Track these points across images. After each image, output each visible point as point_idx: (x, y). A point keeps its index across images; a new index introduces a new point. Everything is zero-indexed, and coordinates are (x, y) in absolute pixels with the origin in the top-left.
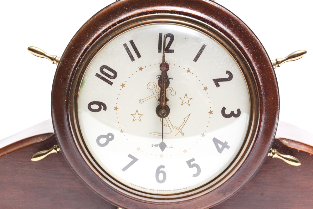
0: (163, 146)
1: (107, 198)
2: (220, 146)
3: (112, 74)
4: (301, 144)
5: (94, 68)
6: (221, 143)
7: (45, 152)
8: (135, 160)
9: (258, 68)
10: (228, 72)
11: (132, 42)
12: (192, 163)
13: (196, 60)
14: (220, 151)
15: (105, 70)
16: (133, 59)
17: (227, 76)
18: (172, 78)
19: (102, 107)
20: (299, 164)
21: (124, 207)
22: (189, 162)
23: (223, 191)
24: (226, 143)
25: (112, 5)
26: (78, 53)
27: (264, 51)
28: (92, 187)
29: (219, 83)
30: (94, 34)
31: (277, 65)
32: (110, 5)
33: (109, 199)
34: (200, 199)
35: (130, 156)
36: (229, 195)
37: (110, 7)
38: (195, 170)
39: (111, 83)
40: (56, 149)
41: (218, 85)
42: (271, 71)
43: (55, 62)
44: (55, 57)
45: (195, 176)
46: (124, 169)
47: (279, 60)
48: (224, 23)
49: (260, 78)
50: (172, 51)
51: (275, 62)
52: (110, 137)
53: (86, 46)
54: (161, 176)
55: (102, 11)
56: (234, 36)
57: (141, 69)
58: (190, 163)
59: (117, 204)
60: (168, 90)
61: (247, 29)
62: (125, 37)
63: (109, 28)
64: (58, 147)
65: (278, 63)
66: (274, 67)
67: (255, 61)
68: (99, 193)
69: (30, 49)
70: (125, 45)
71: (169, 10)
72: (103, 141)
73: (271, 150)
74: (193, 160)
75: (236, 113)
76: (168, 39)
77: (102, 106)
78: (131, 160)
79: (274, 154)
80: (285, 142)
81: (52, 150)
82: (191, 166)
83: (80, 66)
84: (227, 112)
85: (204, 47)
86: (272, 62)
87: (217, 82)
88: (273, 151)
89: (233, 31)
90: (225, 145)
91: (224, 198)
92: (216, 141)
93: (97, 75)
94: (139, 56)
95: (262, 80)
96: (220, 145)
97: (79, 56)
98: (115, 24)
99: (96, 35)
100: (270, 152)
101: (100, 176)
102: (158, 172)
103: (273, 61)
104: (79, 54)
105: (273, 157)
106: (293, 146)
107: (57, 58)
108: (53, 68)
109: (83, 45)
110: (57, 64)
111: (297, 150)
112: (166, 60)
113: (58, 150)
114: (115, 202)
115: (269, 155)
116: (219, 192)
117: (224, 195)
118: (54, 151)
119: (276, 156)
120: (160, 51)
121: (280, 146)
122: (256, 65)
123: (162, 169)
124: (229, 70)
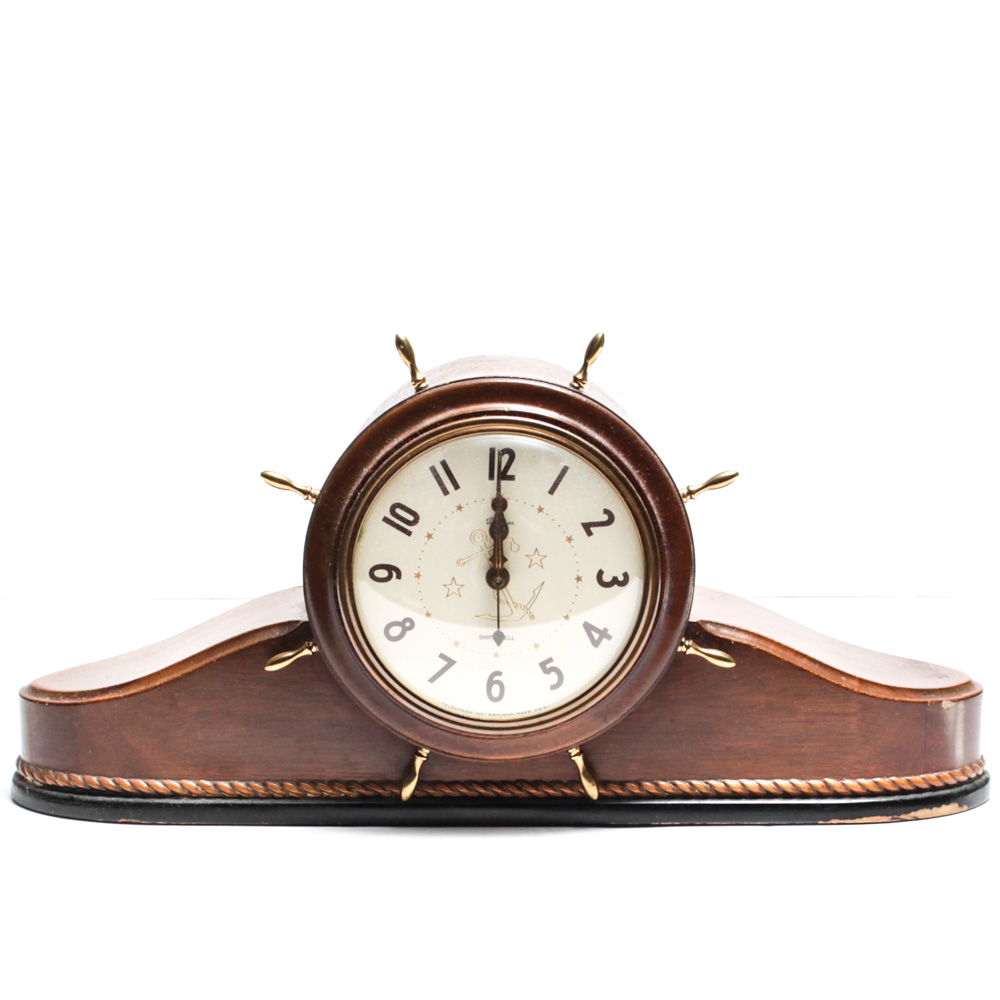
0: (499, 638)
1: (402, 731)
2: (596, 636)
3: (411, 518)
4: (739, 630)
5: (380, 508)
6: (597, 630)
7: (290, 654)
8: (451, 663)
9: (656, 503)
10: (606, 512)
11: (444, 464)
12: (548, 666)
13: (552, 491)
14: (596, 643)
15: (398, 511)
16: (446, 492)
17: (605, 518)
18: (513, 523)
19: (394, 574)
20: (732, 665)
21: (432, 746)
22: (543, 665)
23: (600, 711)
24: (606, 630)
25: (409, 402)
26: (352, 483)
27: (667, 475)
28: (376, 713)
29: (593, 529)
30: (379, 451)
31: (689, 497)
32: (405, 401)
33: (405, 734)
34: (564, 728)
35: (442, 656)
36: (613, 720)
37: (405, 404)
38: (553, 678)
39: (409, 533)
40: (310, 648)
41: (590, 533)
42: (679, 507)
43: (310, 497)
44: (309, 489)
45: (553, 687)
46: (432, 680)
47: (692, 489)
48: (598, 431)
49: (659, 521)
50: (512, 478)
51: (686, 492)
52: (407, 625)
53: (366, 471)
54: (496, 690)
55: (392, 412)
56: (614, 451)
57: (460, 508)
58: (546, 666)
59: (420, 741)
60: (507, 543)
61: (636, 438)
62: (434, 457)
63: (406, 440)
64: (315, 644)
65: (691, 493)
66: (684, 500)
67: (651, 492)
68: (387, 722)
69: (264, 475)
70: (433, 470)
71: (506, 410)
72: (395, 631)
73: (683, 640)
74: (550, 660)
75: (621, 578)
76: (506, 458)
77: (393, 571)
78: (444, 663)
79: (688, 647)
80: (710, 628)
81: (303, 650)
82: (547, 671)
83: (357, 505)
84: (607, 578)
85: (565, 470)
86: (681, 492)
87: (587, 527)
88: (687, 643)
89: (613, 442)
90: (604, 634)
91: (604, 726)
92: (588, 627)
93: (386, 520)
94: (457, 487)
95: (664, 523)
96: (596, 635)
97: (354, 488)
98: (415, 435)
99: (383, 452)
100: (682, 644)
101: (391, 692)
102: (491, 683)
103: (683, 490)
104: (353, 484)
105: (688, 653)
106: (724, 633)
107: (313, 492)
108: (308, 507)
109: (361, 469)
110: (314, 500)
111: (730, 641)
112: (502, 492)
113: (314, 649)
114: (417, 738)
115: (680, 649)
116: (596, 716)
117: (605, 720)
118: (307, 652)
119: (691, 651)
120: (491, 477)
121: (700, 634)
122: (653, 498)
123: (497, 678)
124: (608, 508)
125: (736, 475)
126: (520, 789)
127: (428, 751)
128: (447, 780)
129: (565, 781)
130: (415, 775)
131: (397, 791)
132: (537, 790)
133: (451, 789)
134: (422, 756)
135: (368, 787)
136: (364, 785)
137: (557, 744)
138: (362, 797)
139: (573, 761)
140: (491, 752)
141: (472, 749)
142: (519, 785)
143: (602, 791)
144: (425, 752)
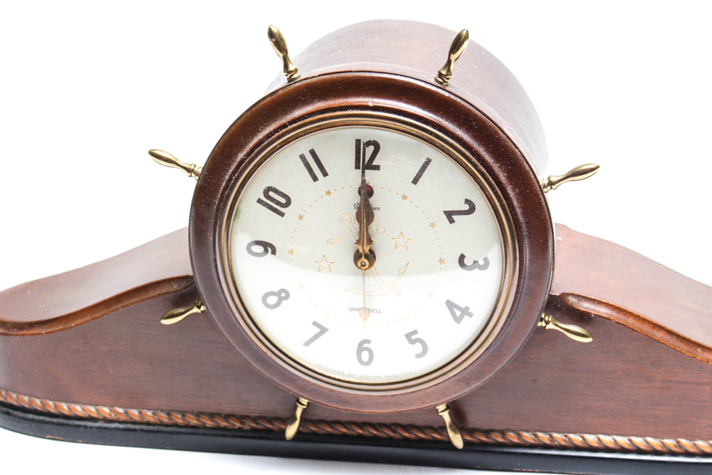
0: (366, 311)
1: (282, 384)
2: (458, 313)
3: (283, 201)
4: (600, 303)
5: (254, 190)
6: (459, 308)
7: (182, 310)
8: (323, 330)
9: (517, 194)
10: (467, 201)
11: (313, 153)
12: (413, 337)
13: (415, 181)
14: (458, 320)
15: (271, 194)
16: (315, 178)
17: (467, 207)
18: (379, 209)
19: (270, 250)
20: (589, 340)
21: (310, 398)
22: (408, 336)
23: (465, 379)
24: (467, 308)
25: (280, 92)
26: (229, 165)
27: (527, 168)
28: (258, 368)
29: (454, 217)
30: (252, 138)
31: (549, 188)
32: (277, 91)
33: (285, 386)
34: (429, 391)
35: (315, 324)
36: (474, 386)
37: (277, 94)
38: (418, 348)
39: (282, 214)
40: (199, 307)
41: (452, 221)
42: (540, 199)
43: (193, 175)
44: (192, 167)
45: (418, 356)
46: (307, 344)
47: (553, 179)
48: (460, 125)
49: (519, 211)
50: (377, 168)
51: (546, 182)
52: (283, 295)
53: (241, 156)
54: (365, 355)
55: (265, 102)
56: (475, 145)
57: (328, 193)
58: (411, 337)
59: (298, 393)
60: (373, 226)
62: (303, 146)
63: (276, 130)
64: (202, 304)
65: (551, 184)
66: (545, 190)
67: (511, 184)
68: (269, 376)
69: (152, 154)
70: (302, 157)
71: (370, 104)
72: (272, 300)
73: (543, 316)
74: (415, 332)
75: (481, 262)
76: (370, 150)
77: (268, 247)
78: (318, 330)
79: (547, 323)
80: (572, 300)
81: (192, 308)
82: (413, 342)
83: (232, 188)
84: (467, 261)
85: (428, 162)
86: (541, 183)
87: (450, 215)
88: (547, 319)
89: (475, 137)
90: (466, 312)
91: (468, 389)
92: (451, 305)
93: (260, 201)
94: (325, 174)
95: (525, 214)
96: (457, 311)
97: (230, 171)
98: (284, 126)
99: (255, 140)
100: (542, 320)
101: (269, 353)
102: (360, 348)
103: (543, 180)
104: (230, 168)
105: (547, 328)
106: (585, 306)
107: (196, 169)
108: (192, 183)
109: (236, 155)
110: (197, 178)
111: (590, 314)
112: (366, 178)
113: (203, 308)
114: (296, 391)
115: (539, 324)
116: (459, 381)
117: (468, 385)
118: (195, 310)
119: (551, 326)
120: (357, 167)
121: (560, 307)
122: (514, 190)
123: (366, 345)
124: (469, 198)
125: (598, 167)
126: (393, 431)
127: (307, 401)
128: (329, 419)
129: (435, 427)
130: (295, 419)
131: (283, 427)
132: (410, 433)
133: (332, 428)
134: (303, 405)
135: (259, 421)
136: (254, 419)
137: (424, 403)
138: (254, 430)
139: (441, 416)
140: (363, 407)
141: (346, 402)
142: (393, 427)
143: (469, 438)
144: (305, 402)
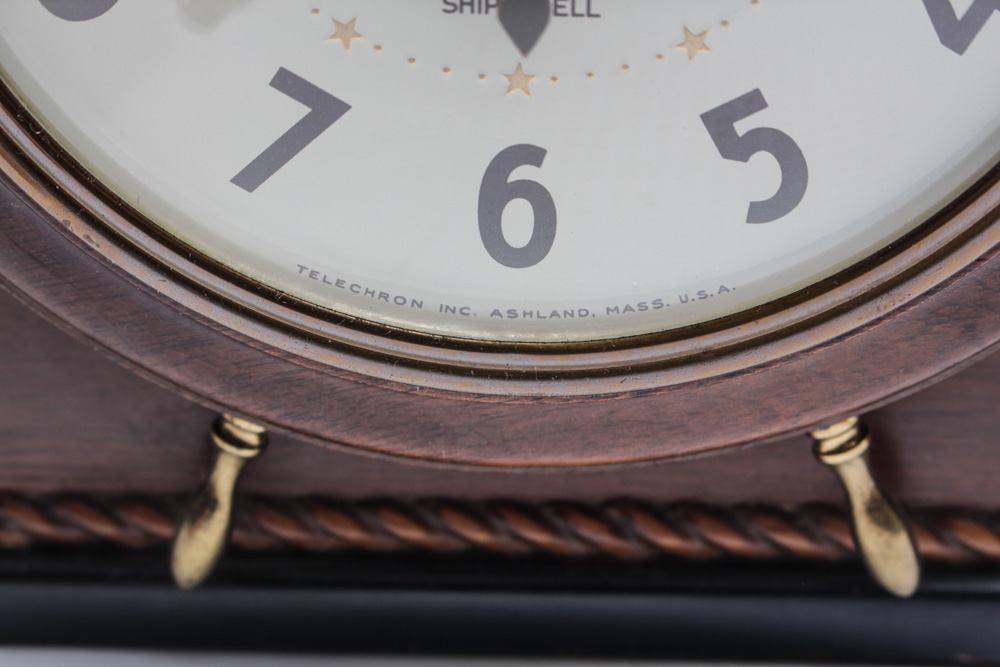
1: (147, 362)
8: (324, 110)
12: (742, 127)
21: (272, 415)
22: (719, 122)
28: (38, 296)
33: (159, 369)
35: (286, 82)
38: (763, 173)
45: (760, 212)
46: (252, 177)
54: (518, 222)
58: (732, 127)
59: (220, 397)
68: (89, 331)
74: (753, 101)
78: (299, 111)
82: (734, 148)
101: (79, 228)
102: (496, 189)
116: (934, 316)
117: (971, 332)
123: (522, 173)
126: (616, 530)
127: (259, 429)
128: (352, 490)
129: (788, 507)
130: (210, 503)
131: (161, 530)
132: (683, 534)
133: (363, 526)
134: (241, 444)
135: (62, 512)
136: (43, 505)
137: (772, 417)
138: (42, 548)
139: (833, 469)
140: (505, 445)
141: (430, 429)
142: (615, 514)
143: (930, 547)
144: (249, 431)
